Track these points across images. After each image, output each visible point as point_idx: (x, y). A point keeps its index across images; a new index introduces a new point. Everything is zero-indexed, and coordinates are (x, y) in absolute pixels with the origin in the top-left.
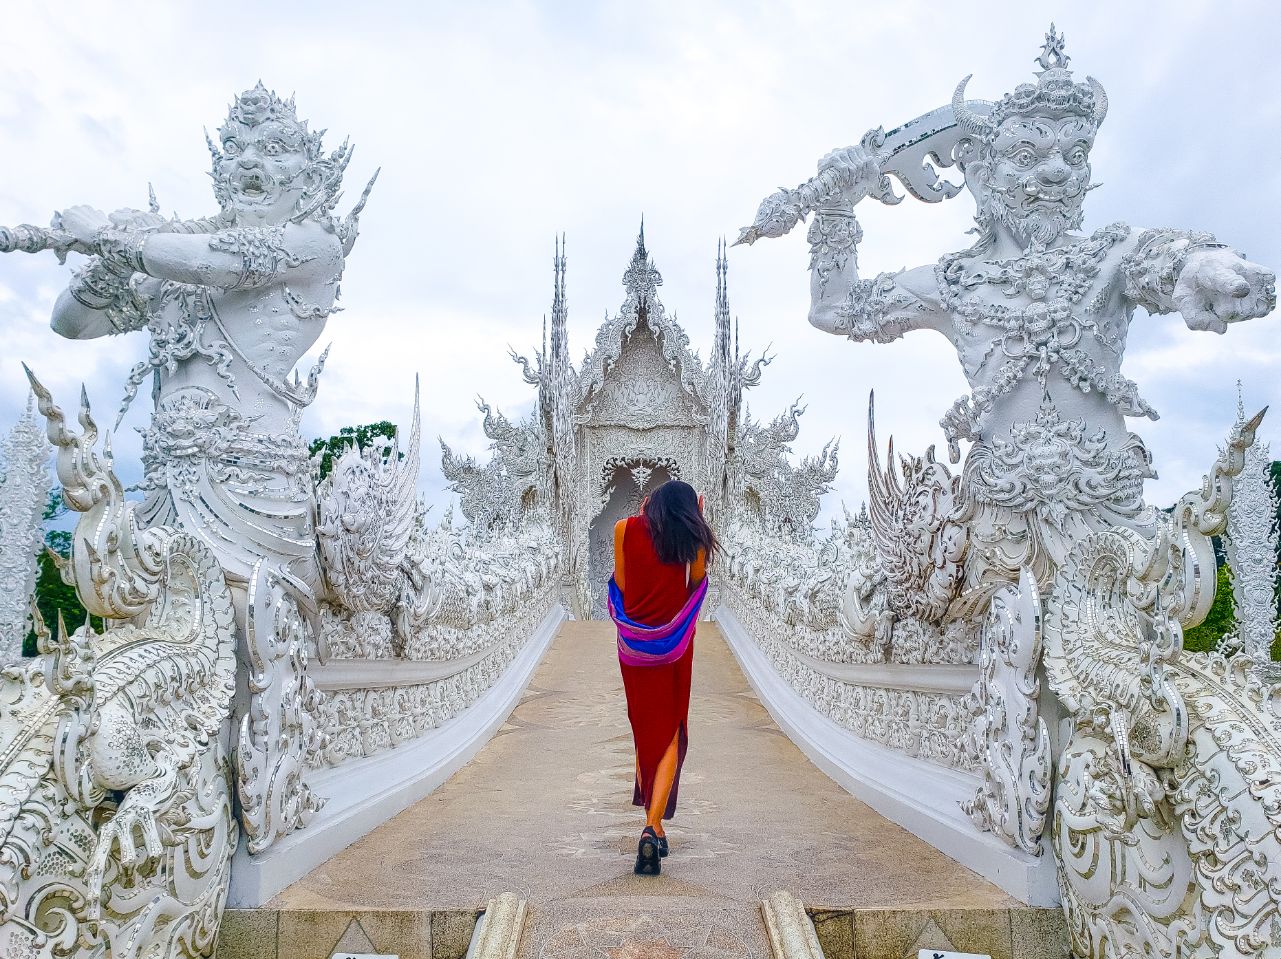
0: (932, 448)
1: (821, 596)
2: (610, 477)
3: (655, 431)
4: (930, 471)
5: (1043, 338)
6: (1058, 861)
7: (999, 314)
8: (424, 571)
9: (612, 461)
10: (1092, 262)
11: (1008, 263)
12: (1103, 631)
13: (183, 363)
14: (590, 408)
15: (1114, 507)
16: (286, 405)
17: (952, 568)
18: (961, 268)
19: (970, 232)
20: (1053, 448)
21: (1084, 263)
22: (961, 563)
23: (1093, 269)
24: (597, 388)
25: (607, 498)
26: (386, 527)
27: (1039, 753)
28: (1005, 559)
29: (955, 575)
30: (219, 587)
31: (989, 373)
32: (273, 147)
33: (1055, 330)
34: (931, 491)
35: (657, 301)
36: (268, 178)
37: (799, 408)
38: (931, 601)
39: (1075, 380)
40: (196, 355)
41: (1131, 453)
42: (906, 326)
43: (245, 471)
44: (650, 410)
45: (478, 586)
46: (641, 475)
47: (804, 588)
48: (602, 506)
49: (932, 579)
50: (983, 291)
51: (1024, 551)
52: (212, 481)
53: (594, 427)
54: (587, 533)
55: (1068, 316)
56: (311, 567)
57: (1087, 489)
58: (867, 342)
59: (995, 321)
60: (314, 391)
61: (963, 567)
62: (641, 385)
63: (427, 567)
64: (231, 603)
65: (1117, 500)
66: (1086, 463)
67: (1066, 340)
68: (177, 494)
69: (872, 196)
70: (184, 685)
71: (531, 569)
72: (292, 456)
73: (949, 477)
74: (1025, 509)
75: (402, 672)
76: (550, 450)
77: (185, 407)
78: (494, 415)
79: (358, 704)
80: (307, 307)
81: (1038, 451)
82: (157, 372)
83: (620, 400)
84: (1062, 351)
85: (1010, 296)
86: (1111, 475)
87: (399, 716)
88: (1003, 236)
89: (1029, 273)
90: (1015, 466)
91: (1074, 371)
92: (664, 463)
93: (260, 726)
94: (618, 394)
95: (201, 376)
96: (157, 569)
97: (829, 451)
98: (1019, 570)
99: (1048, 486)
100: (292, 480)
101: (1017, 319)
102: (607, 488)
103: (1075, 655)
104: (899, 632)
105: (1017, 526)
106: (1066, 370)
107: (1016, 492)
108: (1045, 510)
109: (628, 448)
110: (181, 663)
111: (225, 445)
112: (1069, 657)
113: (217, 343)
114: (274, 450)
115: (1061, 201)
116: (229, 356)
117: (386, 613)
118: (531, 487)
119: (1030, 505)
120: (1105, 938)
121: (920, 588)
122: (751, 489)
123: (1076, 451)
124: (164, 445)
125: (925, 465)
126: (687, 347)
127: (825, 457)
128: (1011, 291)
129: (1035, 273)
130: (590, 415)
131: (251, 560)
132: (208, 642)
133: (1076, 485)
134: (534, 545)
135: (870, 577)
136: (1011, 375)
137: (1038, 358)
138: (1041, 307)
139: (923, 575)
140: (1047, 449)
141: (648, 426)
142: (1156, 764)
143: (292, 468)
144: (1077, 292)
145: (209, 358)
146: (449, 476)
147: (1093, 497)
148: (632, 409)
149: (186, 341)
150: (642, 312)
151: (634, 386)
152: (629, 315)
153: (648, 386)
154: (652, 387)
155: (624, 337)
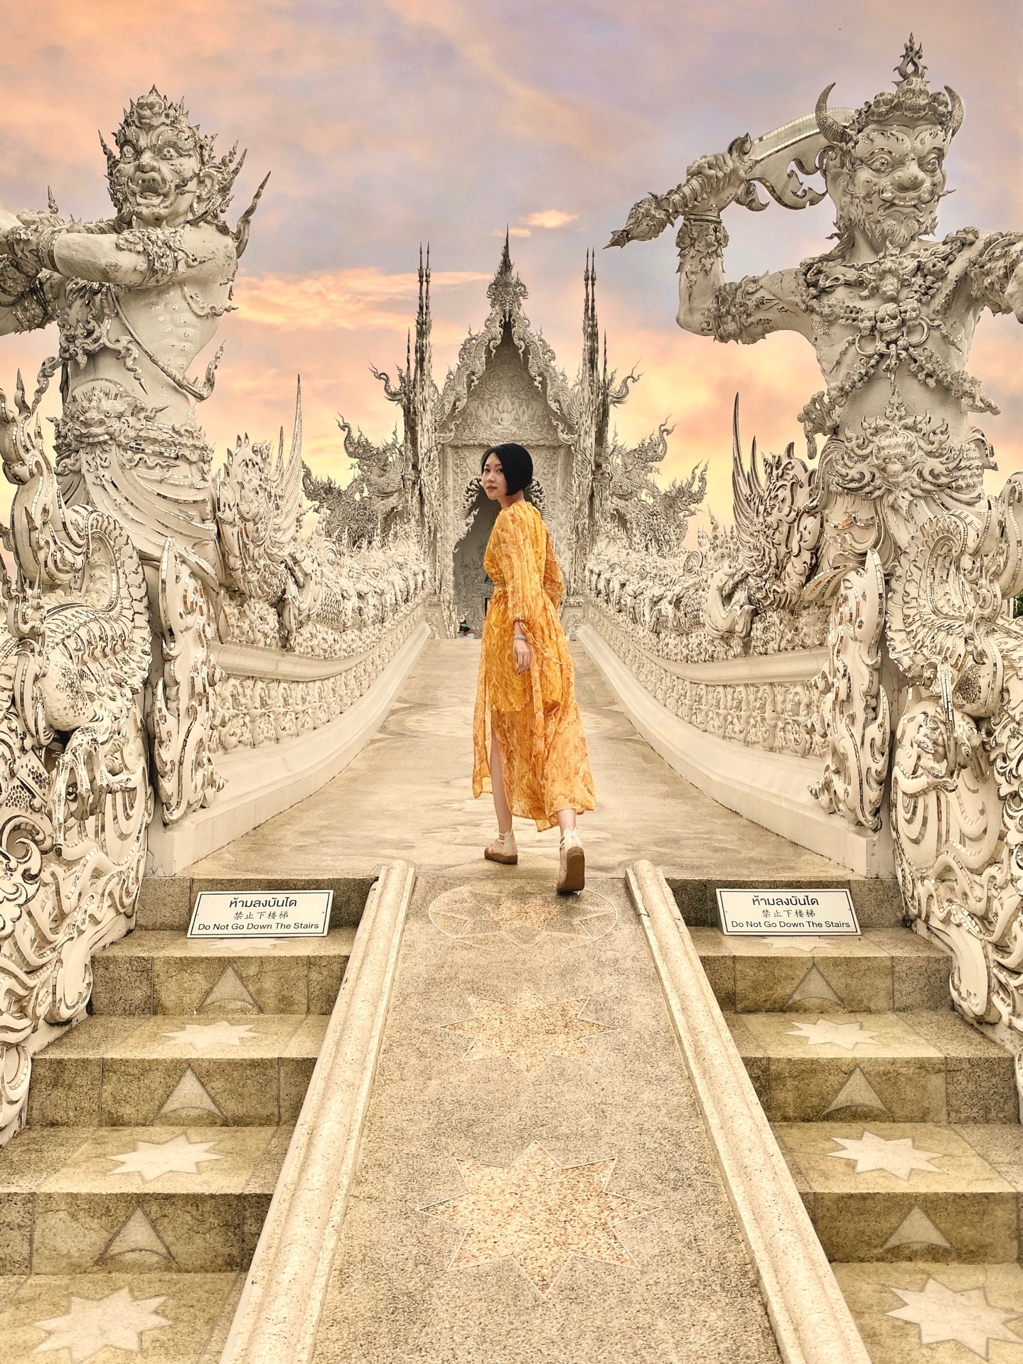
0: (791, 446)
1: (684, 601)
2: (474, 499)
4: (790, 466)
5: (894, 336)
6: (894, 834)
7: (853, 315)
8: (305, 569)
9: (475, 482)
10: (941, 265)
11: (864, 266)
12: (939, 606)
13: (91, 356)
14: (453, 427)
15: (954, 494)
16: (186, 397)
17: (806, 556)
18: (820, 272)
19: (831, 238)
20: (899, 440)
21: (934, 266)
22: (815, 551)
23: (942, 271)
24: (460, 405)
25: (471, 520)
26: (276, 520)
27: (879, 720)
28: (854, 544)
29: (809, 562)
30: (132, 564)
31: (843, 370)
32: (169, 152)
33: (904, 329)
34: (789, 485)
35: (522, 315)
36: (164, 180)
37: (668, 427)
38: (787, 588)
39: (921, 376)
40: (104, 349)
41: (973, 446)
42: (767, 327)
43: (152, 458)
44: (514, 429)
45: (352, 592)
47: (669, 595)
48: (466, 529)
49: (789, 568)
50: (841, 292)
51: (872, 536)
52: (123, 466)
53: (456, 447)
54: (451, 556)
55: (917, 316)
56: (211, 548)
57: (930, 478)
58: (732, 342)
59: (850, 321)
60: (212, 385)
61: (816, 554)
62: (506, 403)
63: (308, 566)
64: (144, 579)
65: (959, 489)
66: (930, 454)
67: (915, 339)
68: (90, 478)
69: (738, 202)
70: (109, 646)
71: (400, 584)
72: (194, 445)
73: (806, 470)
74: (874, 496)
75: (288, 665)
76: (415, 466)
77: (95, 398)
78: (355, 435)
79: (248, 692)
80: (203, 305)
81: (885, 442)
82: (65, 366)
83: (484, 418)
84: (911, 349)
85: (866, 298)
86: (951, 466)
87: (282, 710)
88: (860, 241)
89: (882, 275)
90: (864, 458)
91: (921, 368)
93: (172, 692)
94: (481, 412)
95: (108, 370)
96: (81, 542)
97: (698, 472)
98: (865, 554)
99: (895, 475)
100: (194, 467)
101: (870, 319)
102: (471, 510)
103: (914, 627)
104: (759, 625)
105: (864, 513)
106: (913, 367)
107: (865, 481)
108: (891, 498)
110: (107, 626)
111: (132, 434)
112: (908, 630)
113: (125, 340)
114: (178, 439)
115: (915, 206)
116: (136, 352)
117: (272, 605)
118: (393, 509)
119: (877, 493)
120: (932, 896)
121: (777, 577)
122: (617, 511)
123: (922, 443)
124: (77, 433)
125: (785, 461)
126: (553, 363)
127: (693, 478)
128: (865, 293)
129: (889, 276)
130: (452, 434)
131: (161, 540)
132: (125, 612)
133: (920, 474)
134: (401, 560)
135: (732, 576)
136: (863, 371)
137: (888, 356)
138: (891, 307)
139: (780, 566)
140: (894, 440)
142: (975, 714)
143: (194, 458)
144: (926, 294)
145: (116, 354)
146: (311, 495)
147: (934, 485)
148: (497, 427)
149: (94, 336)
150: (507, 327)
151: (498, 404)
152: (493, 329)
153: (513, 404)
154: (517, 405)
155: (488, 351)
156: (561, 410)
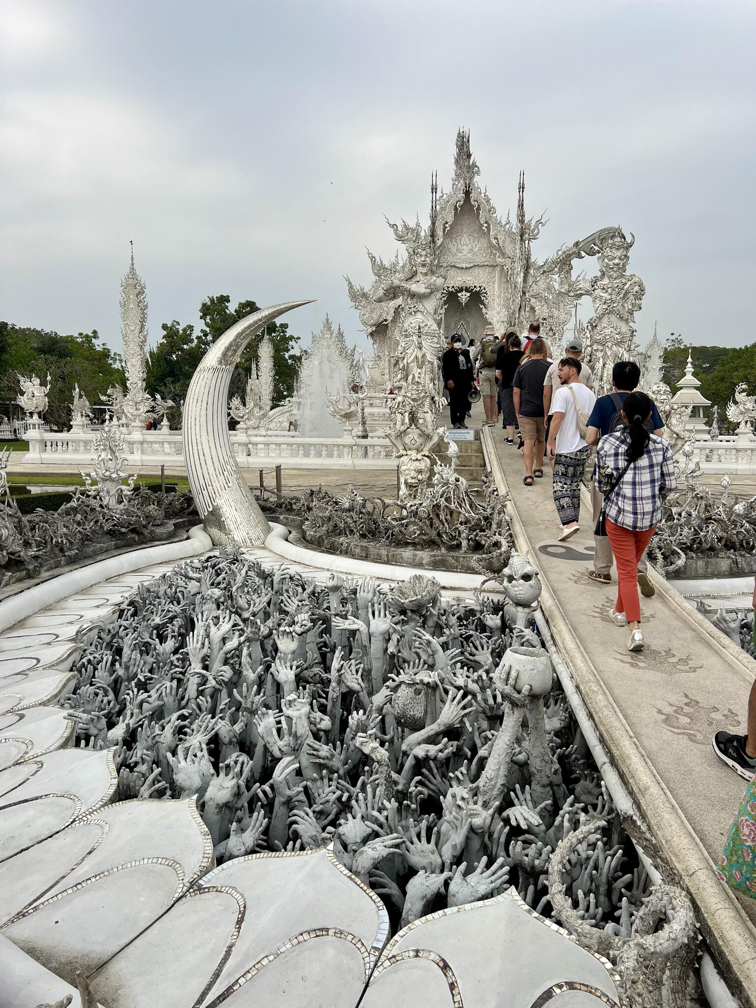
2: (445, 299)
3: (472, 269)
9: (446, 288)
25: (443, 311)
35: (477, 186)
40: (418, 311)
44: (470, 256)
46: (464, 297)
62: (465, 239)
78: (378, 261)
83: (452, 249)
92: (479, 289)
94: (450, 246)
102: (443, 305)
109: (456, 280)
118: (399, 306)
126: (494, 215)
141: (469, 265)
146: (353, 299)
148: (460, 255)
150: (467, 193)
151: (461, 240)
152: (459, 195)
153: (469, 240)
154: (472, 241)
155: (456, 209)
156: (498, 244)
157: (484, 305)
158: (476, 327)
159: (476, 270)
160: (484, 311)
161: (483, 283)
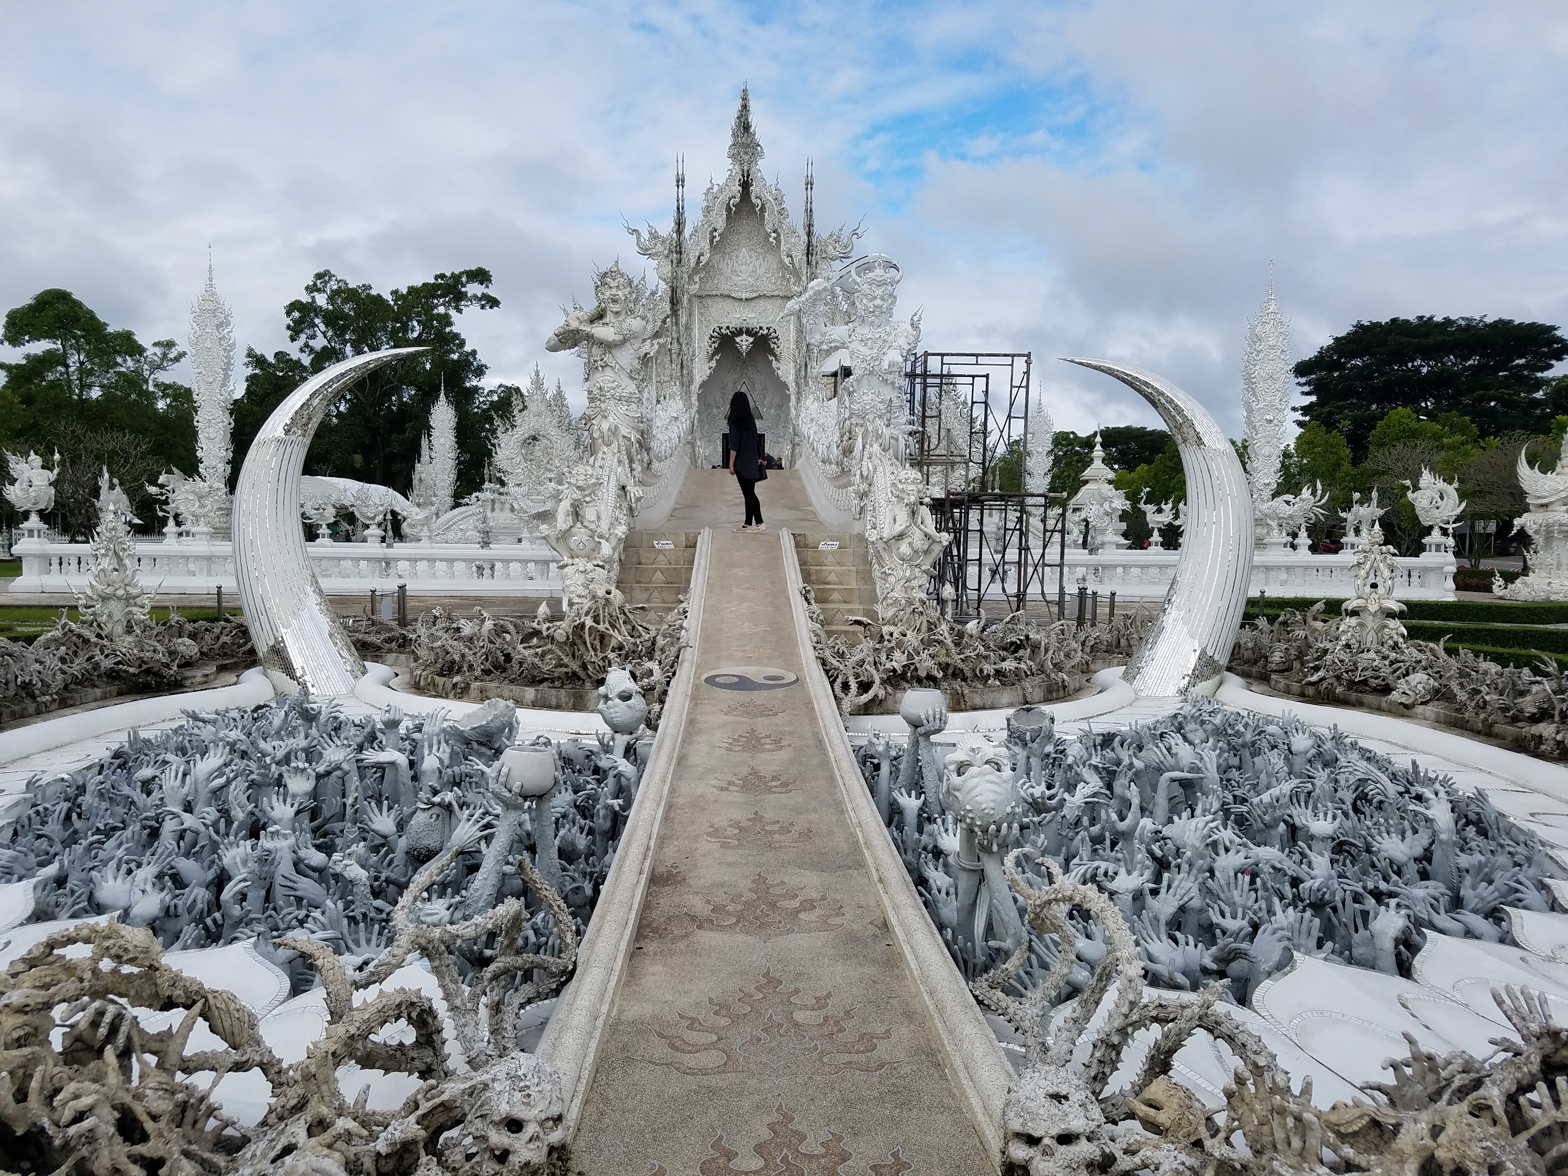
2: (716, 345)
3: (756, 301)
9: (717, 330)
14: (698, 279)
24: (704, 259)
25: (713, 364)
35: (759, 174)
40: (607, 365)
46: (744, 342)
48: (709, 372)
53: (701, 297)
54: (696, 396)
62: (744, 255)
83: (725, 269)
92: (766, 331)
94: (722, 265)
102: (713, 354)
109: (733, 316)
141: (750, 296)
148: (736, 279)
150: (746, 185)
151: (737, 257)
153: (750, 257)
154: (754, 258)
155: (729, 209)
156: (792, 263)
157: (775, 356)
158: (765, 388)
159: (762, 302)
160: (775, 364)
161: (772, 322)
